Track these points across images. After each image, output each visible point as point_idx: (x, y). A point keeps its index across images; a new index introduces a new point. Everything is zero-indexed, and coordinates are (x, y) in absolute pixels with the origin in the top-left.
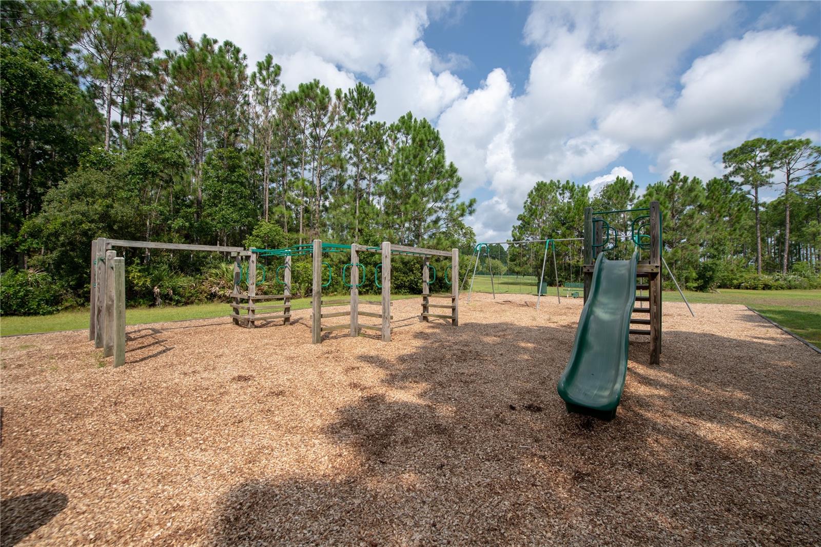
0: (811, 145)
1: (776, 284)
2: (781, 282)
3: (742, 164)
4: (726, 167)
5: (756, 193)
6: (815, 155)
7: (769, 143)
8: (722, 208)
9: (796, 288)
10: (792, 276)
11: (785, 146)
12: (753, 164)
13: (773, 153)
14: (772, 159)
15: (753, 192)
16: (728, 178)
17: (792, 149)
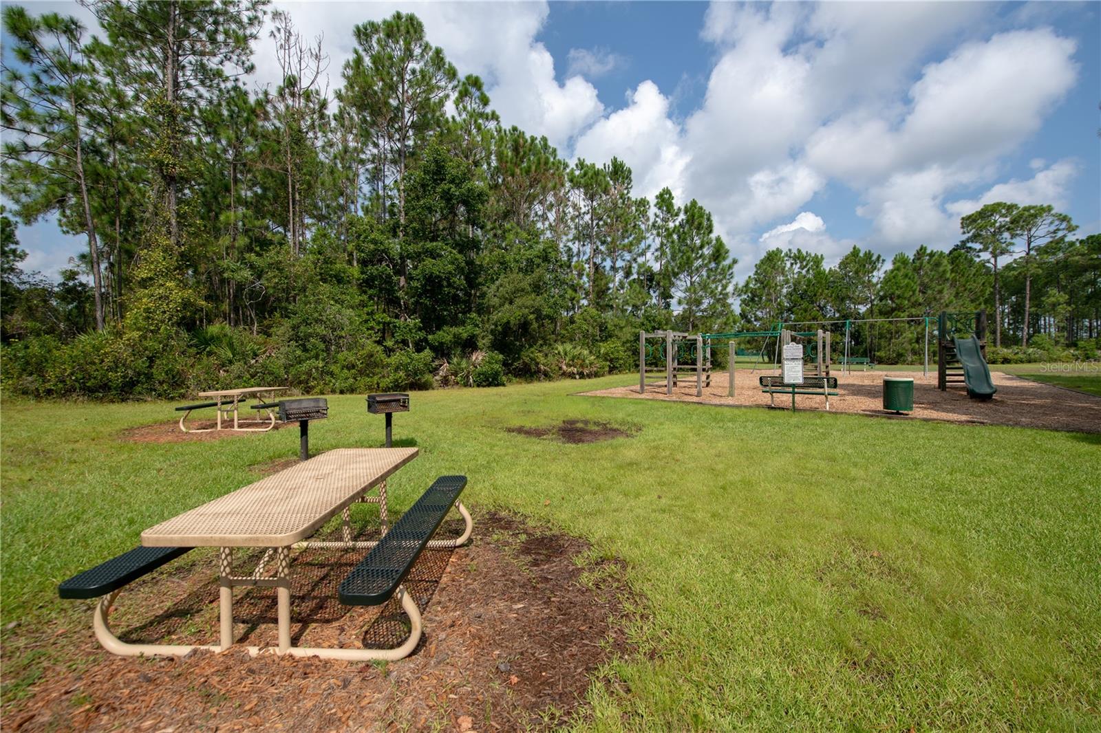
0: (1053, 212)
1: (1015, 357)
2: (1021, 356)
3: (981, 231)
4: (964, 233)
5: (996, 261)
6: (1057, 223)
7: (1010, 208)
8: (967, 282)
9: (1035, 361)
10: (1032, 349)
11: (1027, 213)
12: (993, 230)
13: (1014, 220)
14: (1012, 226)
15: (992, 261)
16: (965, 244)
17: (1035, 216)
